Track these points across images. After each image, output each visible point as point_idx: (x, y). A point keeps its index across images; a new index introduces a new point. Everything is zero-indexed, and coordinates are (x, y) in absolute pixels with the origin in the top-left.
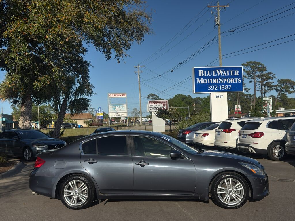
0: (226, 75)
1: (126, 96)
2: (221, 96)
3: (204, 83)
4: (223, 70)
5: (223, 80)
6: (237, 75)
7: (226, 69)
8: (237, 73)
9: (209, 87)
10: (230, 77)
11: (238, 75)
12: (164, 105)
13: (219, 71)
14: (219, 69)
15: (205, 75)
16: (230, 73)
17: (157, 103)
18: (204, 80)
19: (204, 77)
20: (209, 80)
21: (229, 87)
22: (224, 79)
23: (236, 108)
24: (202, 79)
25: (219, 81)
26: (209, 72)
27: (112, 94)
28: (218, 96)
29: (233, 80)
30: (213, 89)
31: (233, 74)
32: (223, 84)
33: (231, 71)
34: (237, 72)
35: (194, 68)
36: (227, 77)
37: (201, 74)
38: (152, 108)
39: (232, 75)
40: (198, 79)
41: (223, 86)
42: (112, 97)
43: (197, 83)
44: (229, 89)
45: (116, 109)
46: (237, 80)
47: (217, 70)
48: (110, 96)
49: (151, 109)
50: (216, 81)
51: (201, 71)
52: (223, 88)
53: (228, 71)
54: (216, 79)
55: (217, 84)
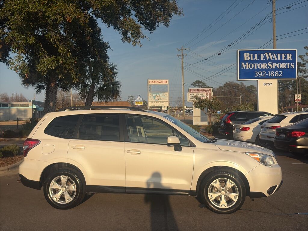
0: (276, 59)
1: (167, 83)
2: (270, 84)
3: (250, 68)
4: (273, 53)
5: (272, 65)
6: (289, 59)
7: (276, 52)
8: (289, 57)
9: (256, 73)
10: (281, 61)
11: (291, 59)
12: (207, 94)
13: (268, 54)
14: (268, 51)
15: (252, 59)
16: (281, 57)
17: (199, 91)
18: (250, 64)
19: (250, 62)
21: (279, 73)
22: (274, 64)
23: (296, 98)
24: (247, 63)
25: (268, 65)
26: (256, 55)
27: (152, 81)
28: (266, 84)
29: (284, 65)
30: (260, 75)
31: (285, 59)
32: (272, 70)
33: (283, 55)
34: (289, 55)
35: (238, 50)
36: (277, 62)
37: (247, 57)
38: (192, 96)
39: (283, 59)
40: (243, 64)
41: (272, 73)
42: (153, 83)
43: (242, 68)
44: (280, 76)
45: (157, 98)
46: (290, 65)
47: (266, 54)
48: (150, 82)
49: (191, 98)
50: (264, 66)
51: (247, 54)
52: (272, 75)
53: (279, 55)
54: (264, 64)
55: (265, 70)
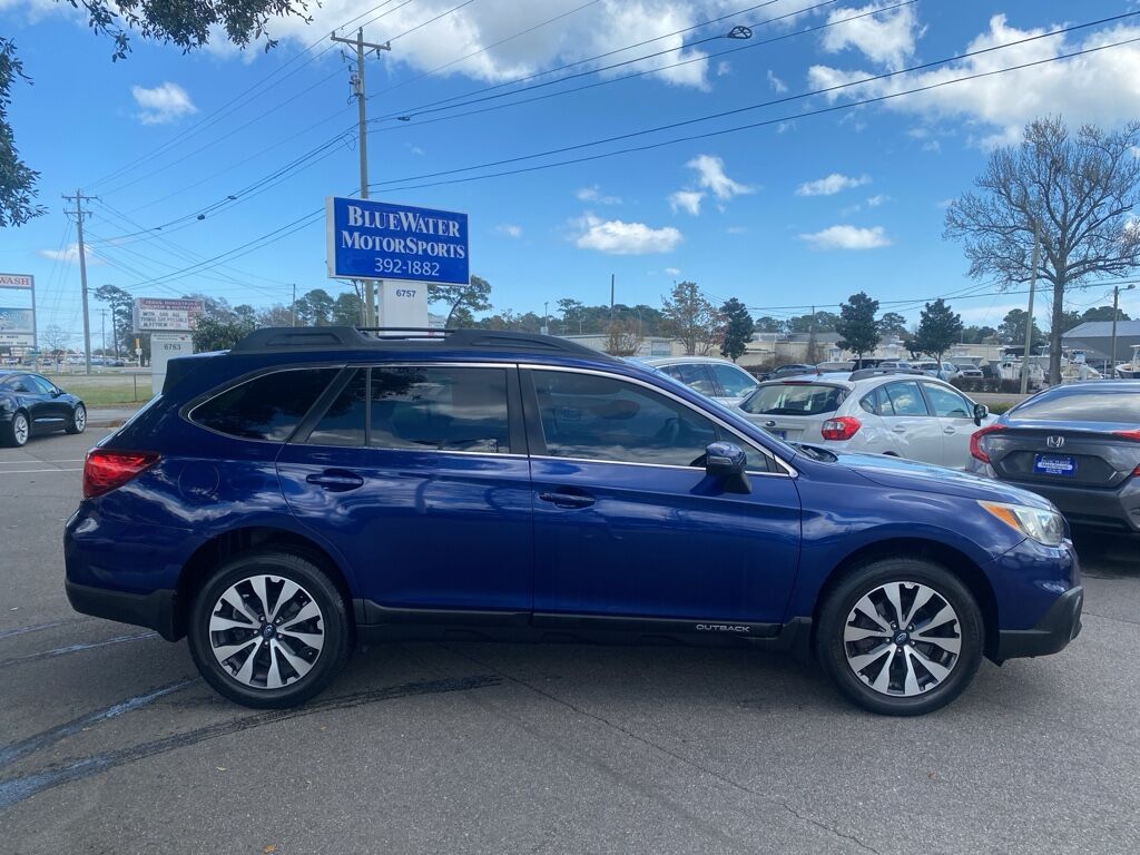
0: (425, 231)
2: (412, 293)
3: (363, 247)
4: (418, 215)
5: (417, 245)
6: (454, 234)
7: (426, 213)
8: (454, 230)
9: (379, 261)
10: (435, 238)
11: (457, 235)
12: (190, 315)
13: (407, 217)
14: (406, 209)
15: (367, 225)
16: (436, 226)
18: (363, 238)
19: (363, 230)
20: (377, 239)
21: (433, 268)
22: (420, 243)
24: (356, 234)
25: (404, 247)
26: (377, 214)
28: (402, 293)
29: (443, 249)
30: (388, 269)
31: (444, 232)
32: (416, 257)
34: (454, 226)
35: (333, 196)
36: (427, 238)
37: (356, 219)
38: (150, 319)
39: (441, 233)
40: (346, 234)
41: (417, 264)
43: (343, 246)
44: (433, 274)
46: (455, 251)
47: (402, 214)
49: (146, 325)
50: (397, 246)
51: (355, 211)
52: (417, 270)
53: (431, 221)
54: (397, 241)
55: (400, 255)
